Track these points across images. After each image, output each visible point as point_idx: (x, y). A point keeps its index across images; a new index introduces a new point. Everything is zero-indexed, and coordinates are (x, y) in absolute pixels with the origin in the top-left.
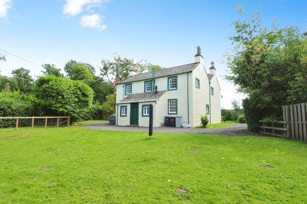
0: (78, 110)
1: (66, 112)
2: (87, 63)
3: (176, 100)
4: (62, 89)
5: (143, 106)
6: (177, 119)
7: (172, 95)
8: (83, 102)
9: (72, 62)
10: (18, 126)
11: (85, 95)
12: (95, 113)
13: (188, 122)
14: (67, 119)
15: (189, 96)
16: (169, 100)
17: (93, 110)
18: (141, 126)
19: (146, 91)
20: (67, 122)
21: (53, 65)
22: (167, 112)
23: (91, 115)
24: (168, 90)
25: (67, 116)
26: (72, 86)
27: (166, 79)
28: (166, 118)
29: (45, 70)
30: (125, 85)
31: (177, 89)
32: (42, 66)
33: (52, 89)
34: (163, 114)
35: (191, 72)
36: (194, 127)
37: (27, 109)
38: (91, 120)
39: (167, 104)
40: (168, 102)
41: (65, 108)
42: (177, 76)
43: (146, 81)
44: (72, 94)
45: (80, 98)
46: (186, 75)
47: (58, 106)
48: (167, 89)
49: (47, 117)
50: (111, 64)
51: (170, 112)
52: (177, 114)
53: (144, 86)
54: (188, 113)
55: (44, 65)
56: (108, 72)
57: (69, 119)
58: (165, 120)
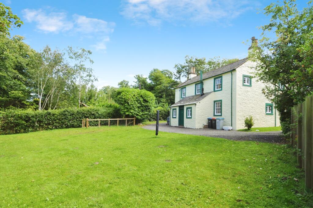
0: (141, 113)
1: (130, 115)
2: (166, 69)
3: (221, 101)
4: (127, 98)
5: (187, 108)
6: (217, 121)
7: (217, 96)
8: (144, 106)
9: (155, 70)
10: (100, 125)
11: (145, 101)
12: (165, 114)
13: (232, 124)
14: (133, 120)
15: (232, 96)
16: (215, 102)
17: (163, 112)
18: (185, 127)
19: (197, 94)
20: (133, 122)
21: (141, 75)
22: (213, 114)
23: (162, 116)
24: (215, 91)
25: (133, 118)
26: (136, 95)
27: (212, 80)
28: (209, 119)
29: (136, 80)
30: (181, 88)
31: (221, 90)
32: (135, 77)
33: (122, 98)
34: (206, 116)
35: (234, 70)
36: (237, 129)
37: (109, 113)
38: (161, 120)
39: (213, 105)
40: (213, 103)
41: (131, 112)
42: (222, 76)
43: (196, 83)
44: (136, 101)
45: (142, 104)
46: (230, 74)
47: (125, 111)
48: (213, 91)
49: (126, 119)
50: (183, 67)
51: (216, 114)
52: (221, 115)
53: (194, 89)
54: (232, 114)
55: (136, 76)
56: (181, 75)
57: (135, 120)
58: (208, 122)
